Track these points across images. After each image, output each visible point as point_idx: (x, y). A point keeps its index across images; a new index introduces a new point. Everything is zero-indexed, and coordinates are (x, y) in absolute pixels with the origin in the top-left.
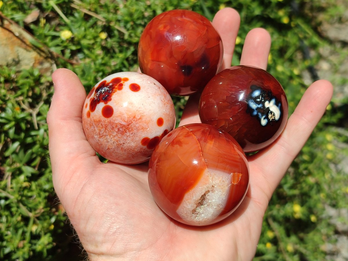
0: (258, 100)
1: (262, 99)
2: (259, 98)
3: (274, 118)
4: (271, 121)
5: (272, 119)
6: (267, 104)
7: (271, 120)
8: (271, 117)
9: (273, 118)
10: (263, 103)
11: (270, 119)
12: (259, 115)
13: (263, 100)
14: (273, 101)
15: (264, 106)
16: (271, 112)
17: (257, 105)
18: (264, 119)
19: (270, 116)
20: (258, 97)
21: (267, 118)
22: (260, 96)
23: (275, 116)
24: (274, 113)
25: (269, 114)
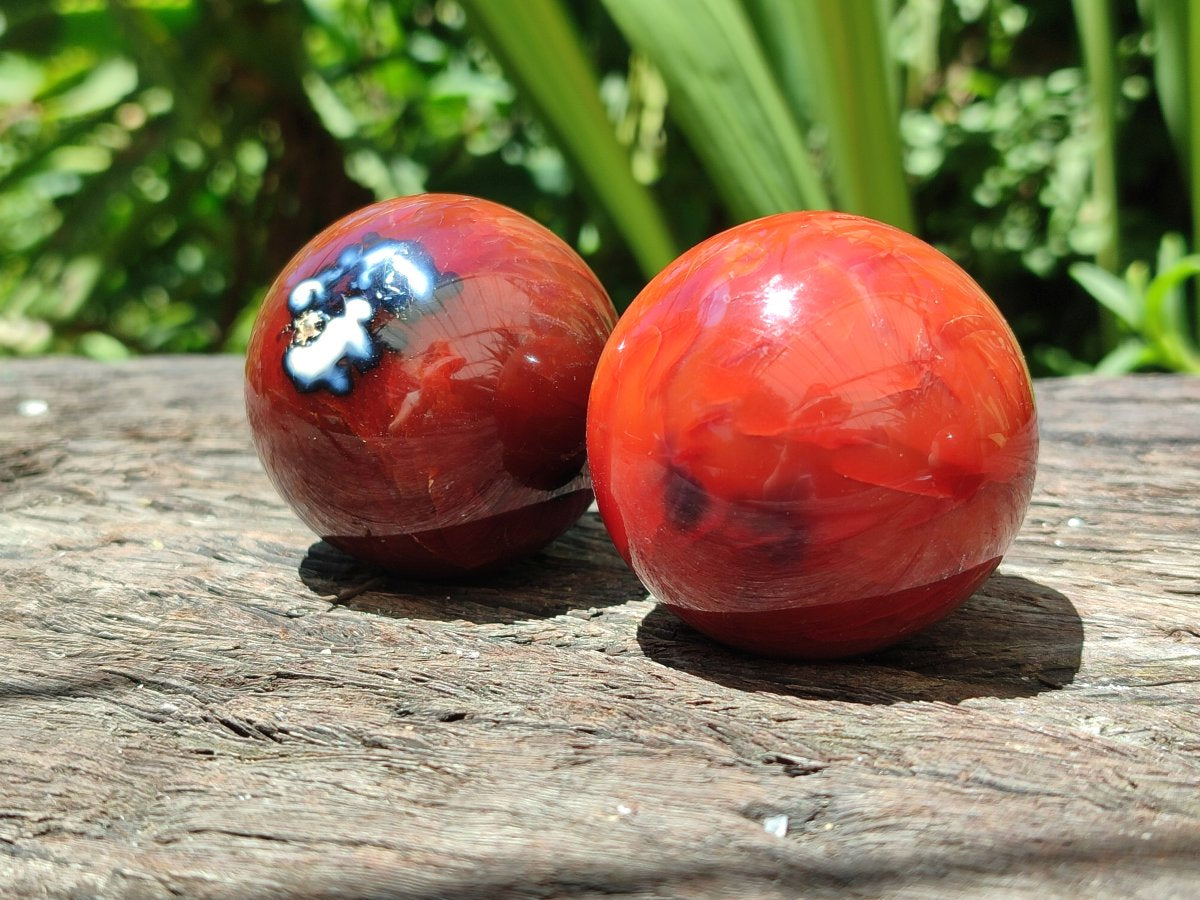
1: (387, 292)
3: (299, 344)
4: (293, 328)
5: (298, 331)
6: (359, 309)
7: (298, 323)
8: (307, 327)
9: (302, 337)
10: (369, 294)
11: (303, 318)
12: (335, 270)
13: (379, 296)
14: (361, 345)
15: (357, 293)
16: (321, 326)
18: (314, 295)
19: (313, 317)
21: (313, 305)
22: (401, 291)
23: (305, 346)
24: (315, 338)
25: (320, 312)
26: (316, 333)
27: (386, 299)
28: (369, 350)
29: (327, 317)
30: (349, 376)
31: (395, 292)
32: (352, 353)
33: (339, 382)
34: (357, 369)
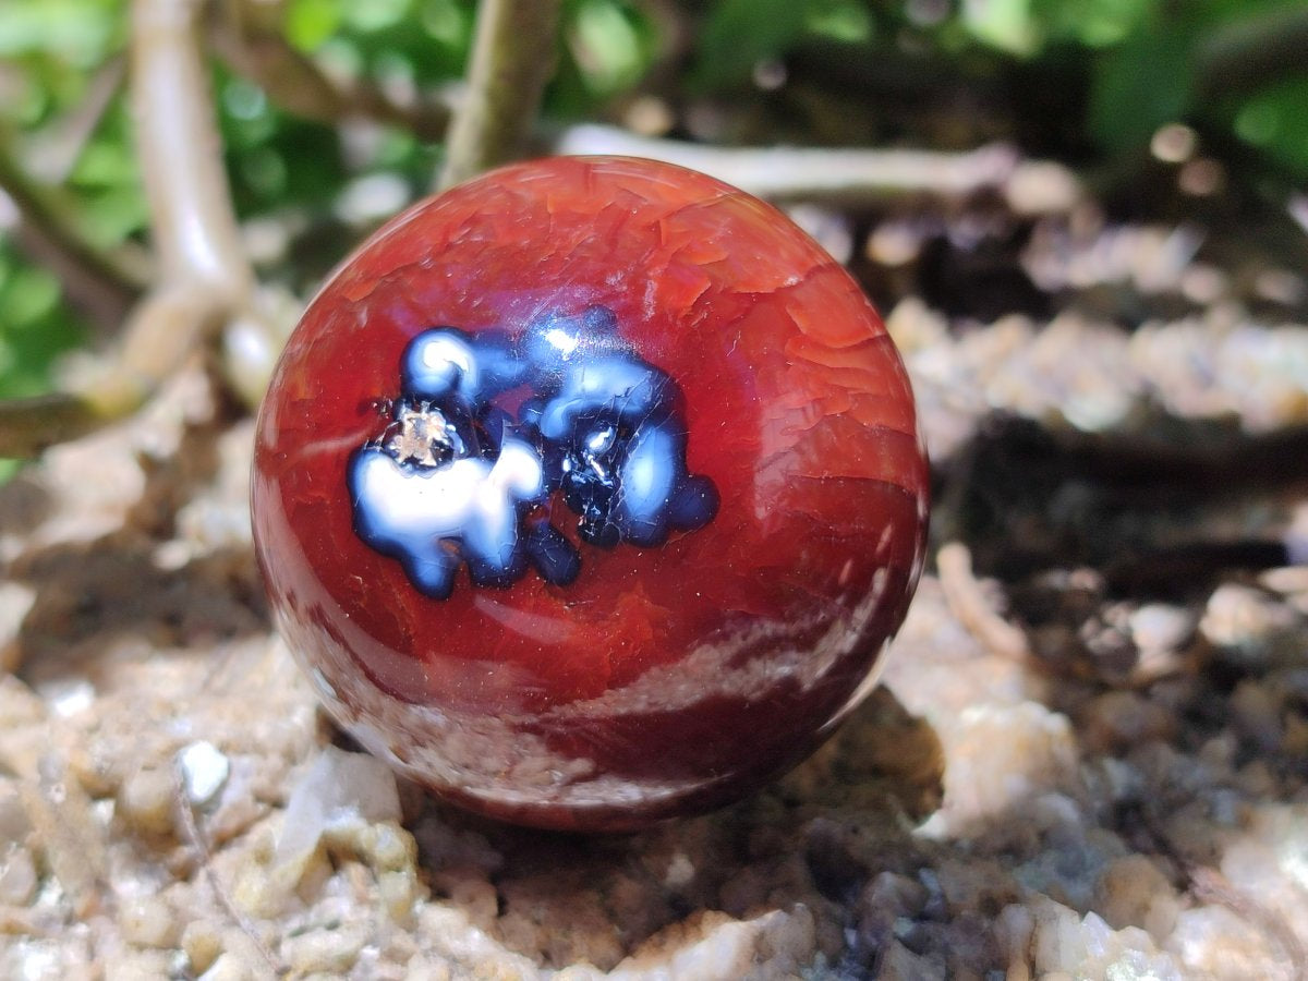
0: (598, 441)
1: (583, 466)
2: (602, 458)
3: (392, 455)
4: (394, 414)
5: (399, 429)
6: (520, 468)
7: (406, 414)
8: (419, 434)
9: (400, 444)
10: (551, 451)
11: (418, 410)
12: (511, 358)
13: (566, 466)
14: (496, 538)
15: (532, 436)
16: (445, 454)
17: (578, 404)
18: (456, 380)
19: (436, 426)
20: (615, 458)
21: (445, 402)
22: (607, 478)
23: (402, 466)
24: (425, 468)
25: (452, 428)
26: (429, 460)
27: (575, 478)
28: (506, 554)
29: (460, 447)
30: (452, 574)
31: (595, 475)
32: (473, 539)
33: (430, 570)
34: (471, 572)
